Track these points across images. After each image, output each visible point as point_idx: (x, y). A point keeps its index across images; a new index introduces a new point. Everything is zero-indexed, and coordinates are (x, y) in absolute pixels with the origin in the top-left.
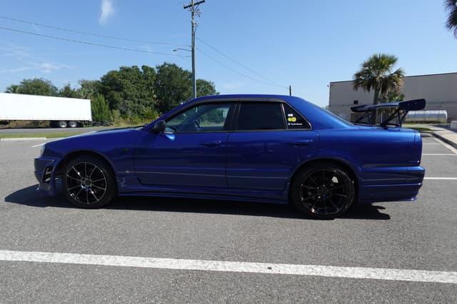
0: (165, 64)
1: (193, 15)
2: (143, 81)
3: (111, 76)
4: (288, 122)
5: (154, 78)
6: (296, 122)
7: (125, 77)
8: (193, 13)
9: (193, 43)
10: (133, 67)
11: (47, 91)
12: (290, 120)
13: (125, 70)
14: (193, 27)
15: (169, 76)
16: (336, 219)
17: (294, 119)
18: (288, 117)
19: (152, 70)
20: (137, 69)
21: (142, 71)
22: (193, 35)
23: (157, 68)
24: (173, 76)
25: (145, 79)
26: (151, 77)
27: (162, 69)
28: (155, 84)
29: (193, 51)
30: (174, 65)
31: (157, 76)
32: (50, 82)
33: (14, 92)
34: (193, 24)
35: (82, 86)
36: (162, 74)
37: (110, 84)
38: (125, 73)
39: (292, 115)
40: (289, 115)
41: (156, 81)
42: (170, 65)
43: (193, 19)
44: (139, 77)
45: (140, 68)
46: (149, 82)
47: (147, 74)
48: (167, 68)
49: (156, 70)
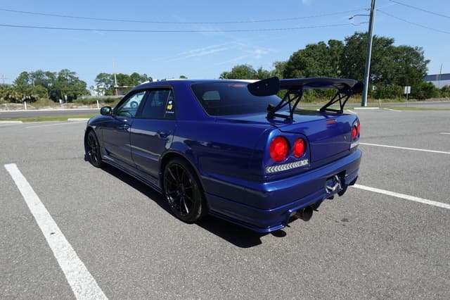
0: (356, 34)
2: (328, 57)
3: (297, 56)
5: (341, 52)
7: (309, 55)
10: (319, 43)
13: (311, 47)
15: (359, 48)
19: (339, 43)
20: (324, 44)
21: (328, 45)
23: (346, 40)
24: (363, 46)
25: (330, 54)
26: (338, 50)
27: (351, 41)
28: (342, 58)
29: (372, 15)
30: (367, 34)
31: (345, 48)
35: (276, 67)
36: (351, 46)
37: (295, 64)
38: (310, 51)
41: (342, 55)
42: (361, 35)
44: (324, 53)
45: (326, 43)
46: (334, 56)
47: (333, 48)
48: (358, 39)
49: (345, 43)
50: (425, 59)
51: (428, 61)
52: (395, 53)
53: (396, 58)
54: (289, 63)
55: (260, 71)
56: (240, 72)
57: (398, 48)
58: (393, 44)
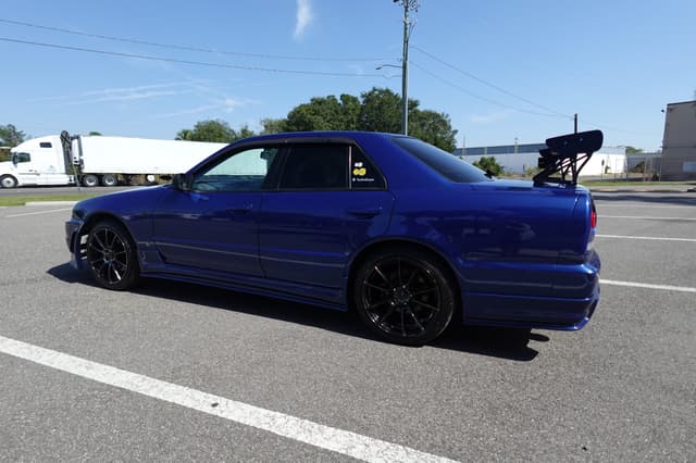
0: (375, 90)
1: (406, 11)
2: (341, 117)
3: (298, 112)
4: (353, 176)
5: (358, 112)
6: (364, 177)
7: (316, 113)
8: (406, 8)
9: (405, 55)
10: (329, 97)
11: (221, 135)
12: (356, 172)
13: (318, 102)
14: (406, 29)
15: (379, 108)
16: (425, 347)
17: (363, 172)
18: (353, 168)
19: (355, 100)
20: (335, 99)
21: (340, 101)
22: (406, 42)
23: (363, 96)
24: (385, 107)
25: (344, 114)
26: (353, 110)
27: (369, 98)
28: (359, 121)
29: (405, 67)
30: (387, 91)
31: (362, 108)
32: (226, 124)
33: (185, 139)
34: (406, 24)
35: (266, 127)
36: (369, 105)
37: (297, 124)
38: (317, 107)
39: (360, 165)
40: (356, 165)
41: (360, 116)
42: (381, 92)
43: (406, 16)
44: (336, 112)
45: (338, 98)
46: (350, 117)
47: (347, 106)
48: (377, 96)
49: (361, 100)
50: (453, 129)
51: (456, 132)
52: (421, 118)
53: (423, 125)
54: (288, 123)
55: (244, 131)
56: (212, 131)
57: (423, 113)
58: (418, 108)
